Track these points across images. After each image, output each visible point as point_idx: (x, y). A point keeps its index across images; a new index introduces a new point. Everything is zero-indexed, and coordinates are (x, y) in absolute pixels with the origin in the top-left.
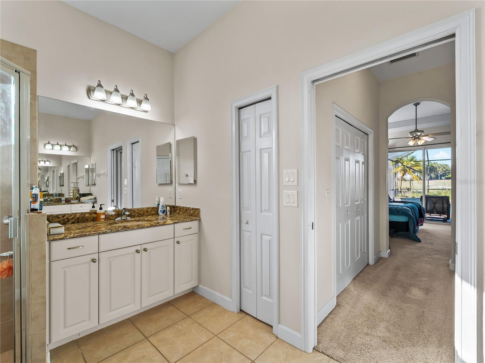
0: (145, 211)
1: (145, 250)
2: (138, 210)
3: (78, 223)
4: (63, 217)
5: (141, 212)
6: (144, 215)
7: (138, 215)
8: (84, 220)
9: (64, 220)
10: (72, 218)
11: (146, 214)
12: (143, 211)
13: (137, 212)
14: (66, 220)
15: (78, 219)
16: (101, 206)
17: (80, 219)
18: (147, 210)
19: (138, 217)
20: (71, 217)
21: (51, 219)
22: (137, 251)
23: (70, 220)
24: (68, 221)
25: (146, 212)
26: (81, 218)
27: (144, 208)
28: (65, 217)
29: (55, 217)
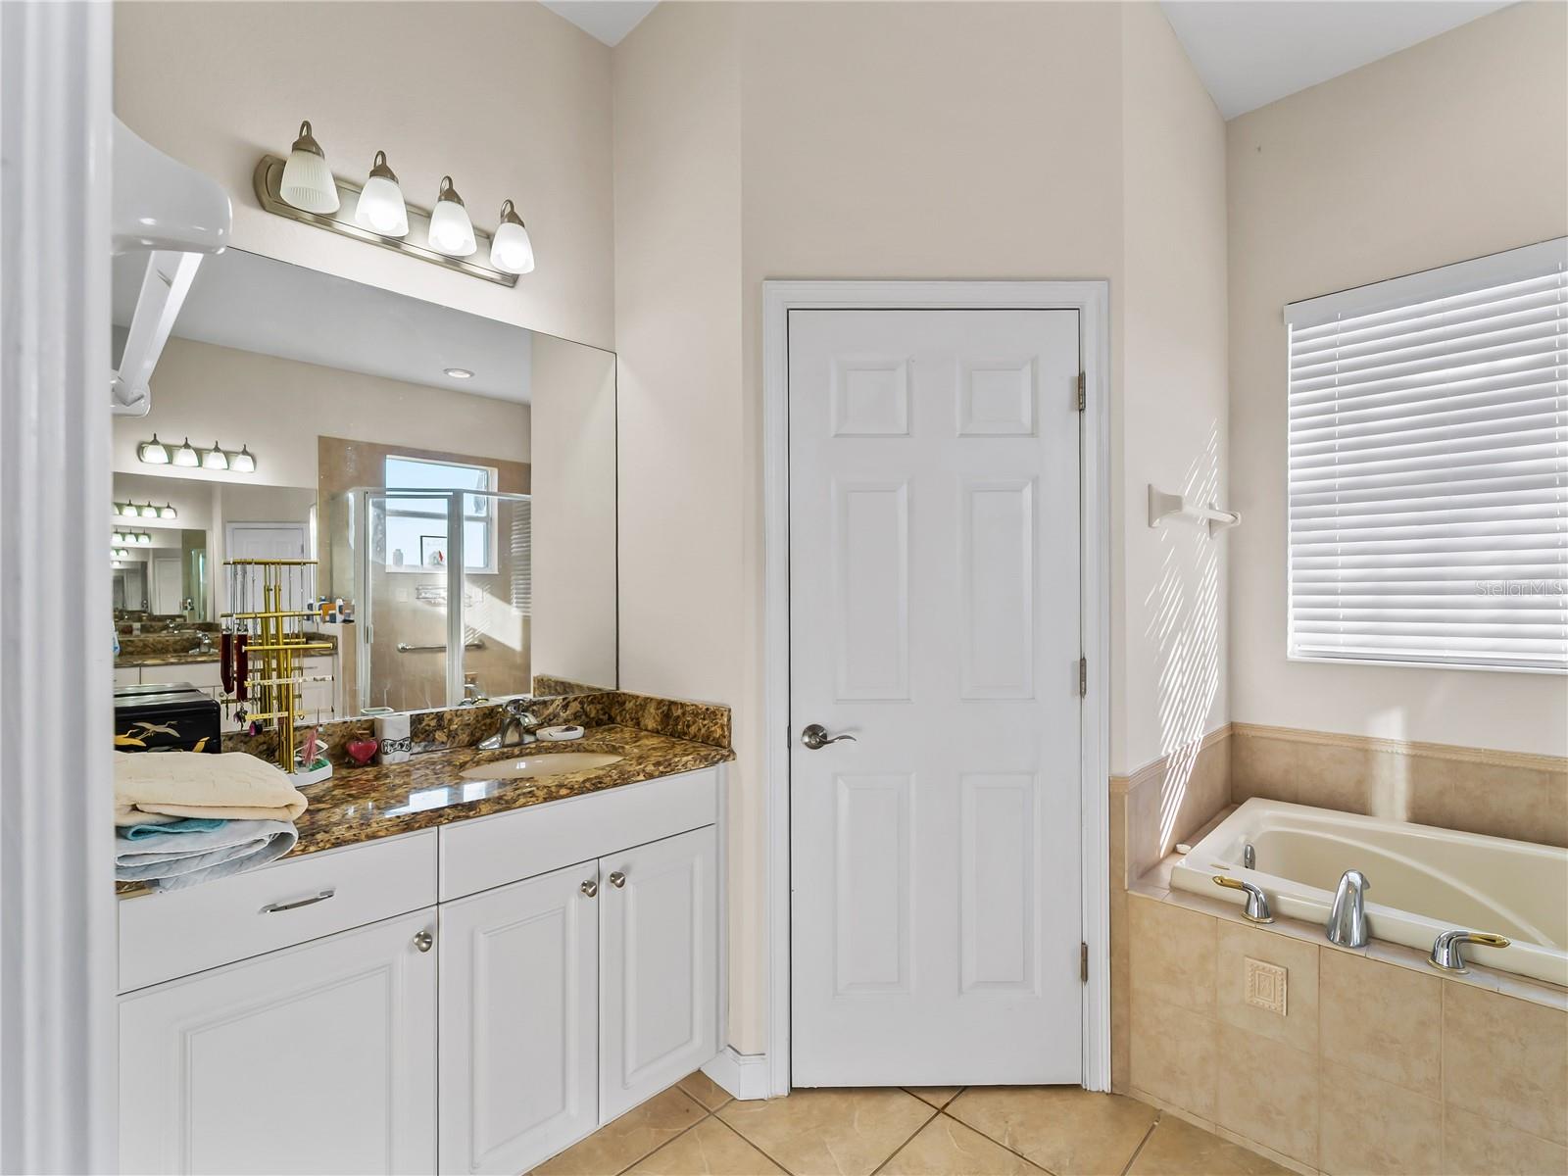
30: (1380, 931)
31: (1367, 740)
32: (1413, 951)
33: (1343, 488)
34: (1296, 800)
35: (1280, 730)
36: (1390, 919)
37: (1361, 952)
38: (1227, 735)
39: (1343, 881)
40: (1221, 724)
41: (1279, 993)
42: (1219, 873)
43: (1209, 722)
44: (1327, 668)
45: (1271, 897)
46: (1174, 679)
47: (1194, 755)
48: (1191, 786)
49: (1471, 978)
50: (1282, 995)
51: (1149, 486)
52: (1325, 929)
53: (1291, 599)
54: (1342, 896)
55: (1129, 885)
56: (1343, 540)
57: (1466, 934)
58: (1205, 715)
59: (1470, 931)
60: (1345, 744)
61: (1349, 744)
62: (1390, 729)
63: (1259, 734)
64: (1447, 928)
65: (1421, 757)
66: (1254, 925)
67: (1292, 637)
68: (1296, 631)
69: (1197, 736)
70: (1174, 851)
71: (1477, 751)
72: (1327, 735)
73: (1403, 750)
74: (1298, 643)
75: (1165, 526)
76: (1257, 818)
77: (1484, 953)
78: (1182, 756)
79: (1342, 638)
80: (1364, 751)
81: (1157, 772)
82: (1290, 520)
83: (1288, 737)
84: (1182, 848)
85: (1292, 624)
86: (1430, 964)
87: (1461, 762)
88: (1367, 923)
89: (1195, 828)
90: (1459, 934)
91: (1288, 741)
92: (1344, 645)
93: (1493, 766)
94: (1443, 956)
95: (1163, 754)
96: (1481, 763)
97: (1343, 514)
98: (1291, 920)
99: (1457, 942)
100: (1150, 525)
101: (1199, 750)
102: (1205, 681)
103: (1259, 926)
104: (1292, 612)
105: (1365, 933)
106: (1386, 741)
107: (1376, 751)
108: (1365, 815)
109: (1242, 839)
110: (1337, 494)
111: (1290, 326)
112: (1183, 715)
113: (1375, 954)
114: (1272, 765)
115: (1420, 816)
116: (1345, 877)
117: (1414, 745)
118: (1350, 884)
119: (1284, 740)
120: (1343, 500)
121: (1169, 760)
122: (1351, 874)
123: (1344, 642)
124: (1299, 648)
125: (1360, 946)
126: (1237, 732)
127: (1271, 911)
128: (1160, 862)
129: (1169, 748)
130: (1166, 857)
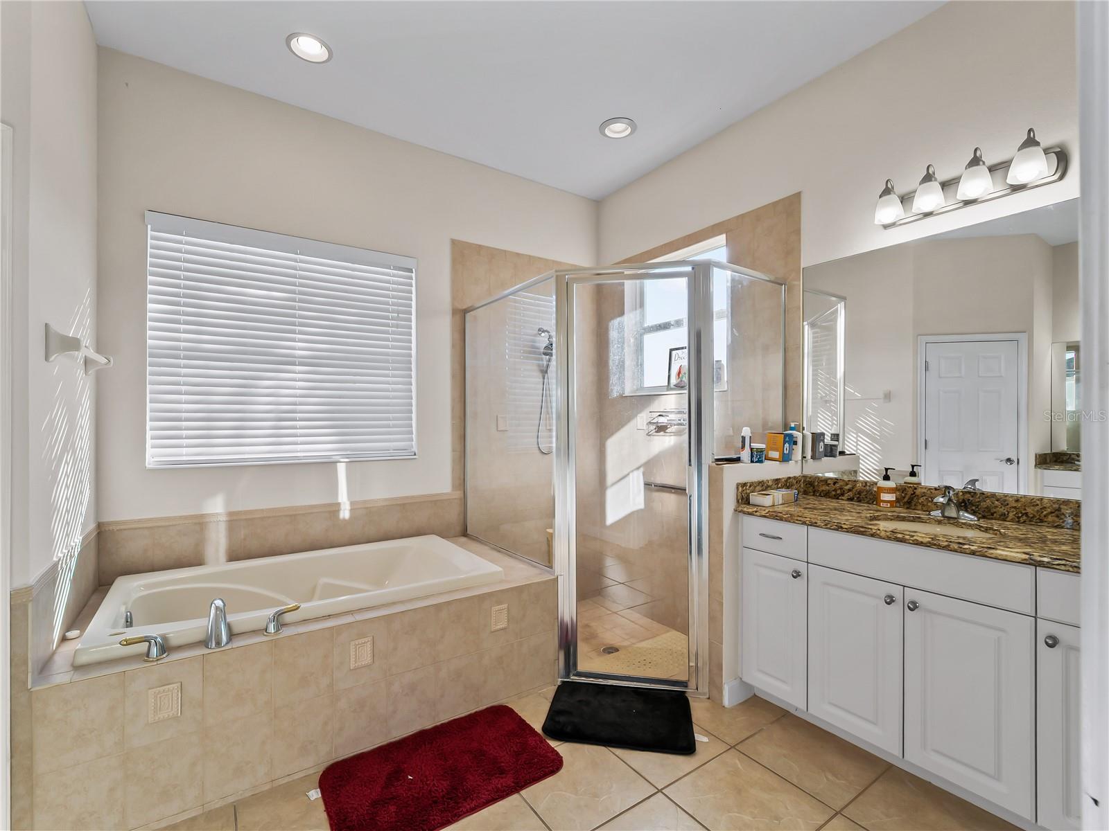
0: (1049, 510)
1: (914, 606)
2: (1017, 501)
3: (860, 501)
4: (835, 483)
5: (1029, 510)
6: (1042, 521)
7: (1019, 518)
8: (871, 499)
9: (835, 490)
10: (850, 490)
11: (1050, 518)
12: (1037, 508)
13: (1015, 507)
14: (839, 492)
15: (860, 493)
16: (886, 472)
17: (863, 495)
18: (1056, 506)
19: (1018, 522)
20: (847, 487)
21: (816, 484)
22: (890, 600)
23: (846, 492)
24: (843, 494)
25: (1052, 513)
26: (865, 493)
27: (1041, 499)
28: (837, 485)
29: (821, 481)
30: (236, 630)
31: (202, 516)
32: (255, 632)
33: (186, 349)
34: (153, 569)
35: (139, 521)
36: (240, 619)
37: (229, 646)
38: (96, 533)
39: (212, 608)
40: (92, 526)
41: (175, 702)
42: (122, 637)
43: (84, 525)
44: (174, 472)
45: (164, 638)
46: (62, 494)
47: (76, 554)
48: (74, 581)
49: (286, 632)
50: (178, 703)
51: (46, 324)
52: (204, 643)
53: (149, 424)
54: (213, 618)
55: (33, 683)
56: (185, 384)
57: (282, 610)
58: (82, 520)
59: (283, 608)
60: (187, 522)
61: (190, 521)
62: (216, 507)
63: (122, 527)
64: (271, 612)
65: (234, 520)
66: (156, 663)
67: (149, 451)
68: (152, 448)
69: (77, 540)
70: (64, 639)
71: (262, 510)
72: (175, 518)
73: (224, 518)
74: (153, 456)
75: (59, 361)
76: (126, 592)
77: (288, 617)
78: (69, 557)
79: (184, 450)
80: (200, 524)
81: (50, 578)
82: (148, 367)
83: (145, 525)
84: (73, 633)
85: (149, 442)
86: (266, 635)
87: (254, 518)
88: (229, 627)
89: (80, 614)
90: (276, 613)
91: (146, 528)
92: (186, 455)
93: (269, 517)
94: (272, 629)
95: (55, 559)
96: (264, 517)
97: (186, 367)
98: (180, 648)
99: (278, 617)
100: (47, 358)
101: (79, 550)
102: (81, 492)
103: (159, 662)
104: (149, 434)
105: (229, 635)
106: (213, 515)
107: (207, 522)
108: (200, 565)
109: (123, 609)
110: (182, 353)
111: (149, 227)
112: (68, 523)
113: (237, 643)
114: (132, 549)
115: (233, 557)
116: (213, 605)
117: (230, 514)
118: (217, 608)
119: (143, 528)
120: (186, 358)
121: (60, 563)
122: (215, 602)
123: (186, 454)
124: (153, 460)
125: (227, 643)
126: (103, 530)
127: (165, 648)
128: (54, 653)
129: (59, 553)
130: (57, 648)
